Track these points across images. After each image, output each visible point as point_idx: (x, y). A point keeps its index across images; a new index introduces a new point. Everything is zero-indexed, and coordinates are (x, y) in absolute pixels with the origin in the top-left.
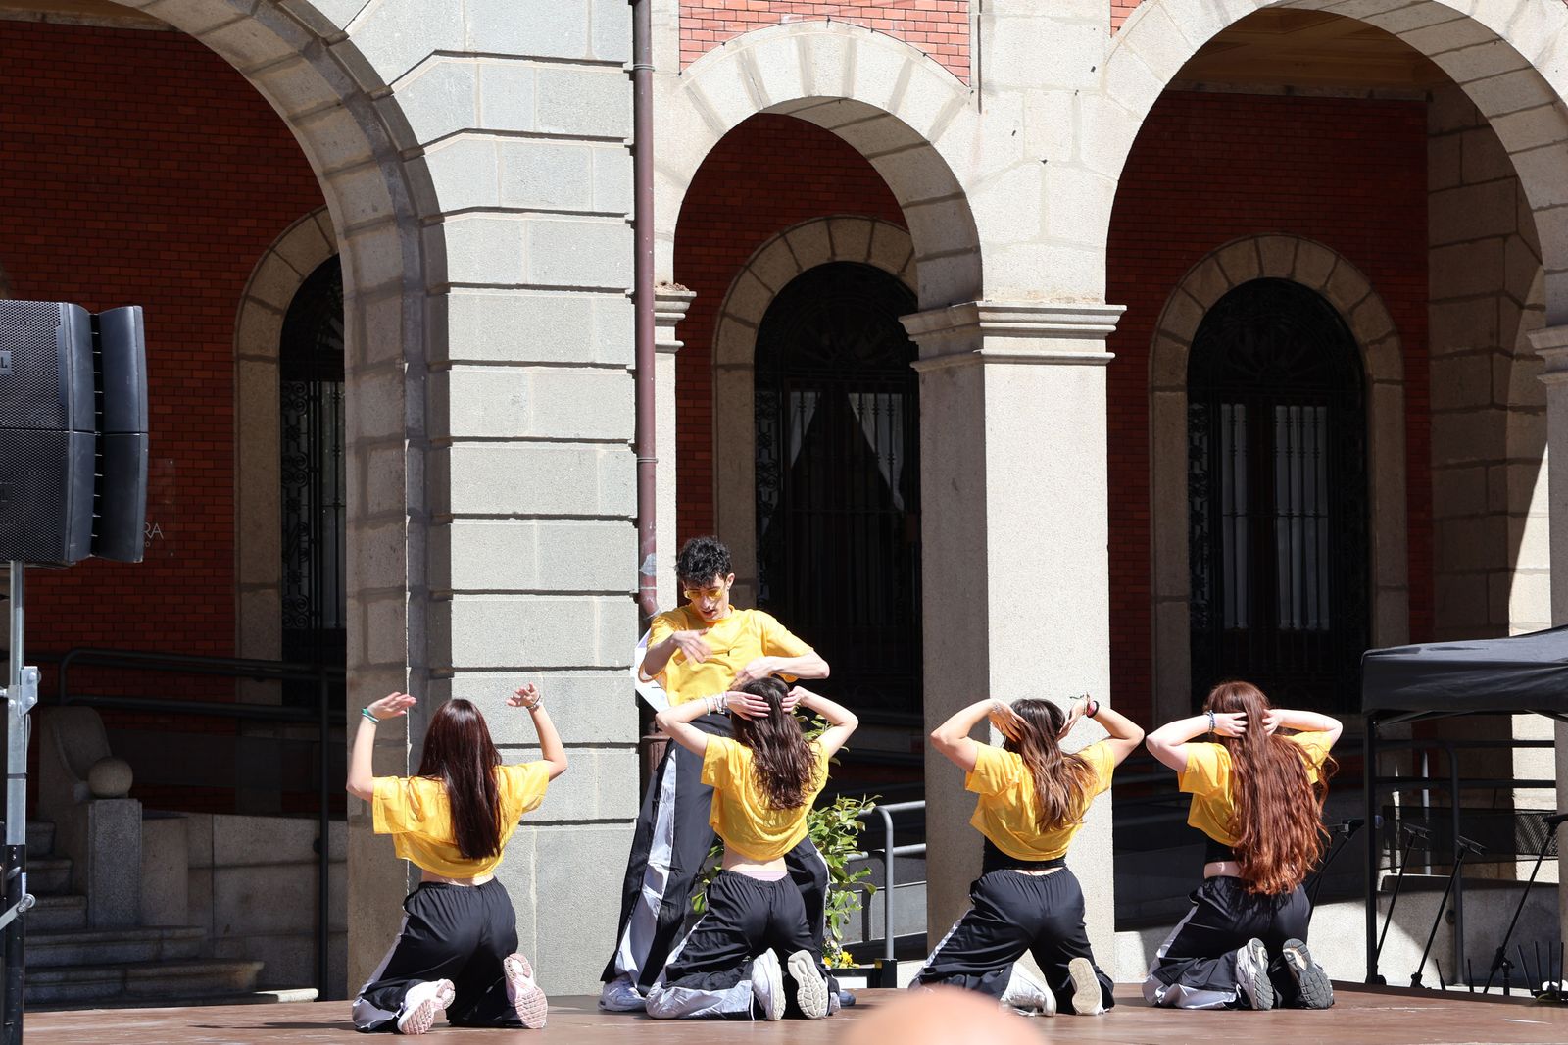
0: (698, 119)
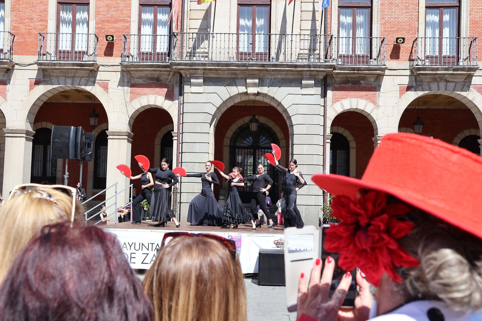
0: (334, 112)
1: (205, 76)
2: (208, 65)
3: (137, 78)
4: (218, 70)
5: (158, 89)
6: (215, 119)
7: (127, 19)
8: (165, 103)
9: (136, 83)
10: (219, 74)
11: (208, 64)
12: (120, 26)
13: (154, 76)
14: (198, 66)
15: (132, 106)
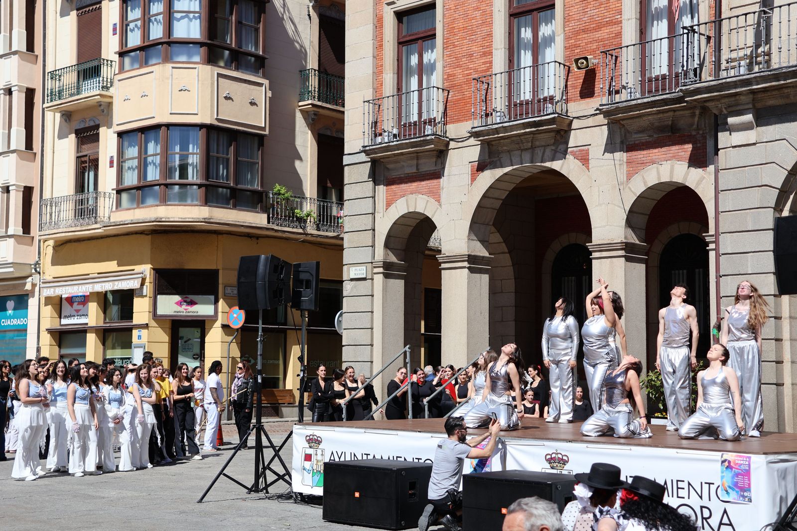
1: (759, 105)
2: (754, 83)
3: (636, 133)
4: (782, 88)
5: (677, 147)
6: (792, 197)
7: (616, 17)
8: (690, 174)
9: (636, 142)
10: (788, 97)
11: (753, 80)
12: (606, 34)
13: (666, 123)
14: (735, 88)
15: (630, 189)
